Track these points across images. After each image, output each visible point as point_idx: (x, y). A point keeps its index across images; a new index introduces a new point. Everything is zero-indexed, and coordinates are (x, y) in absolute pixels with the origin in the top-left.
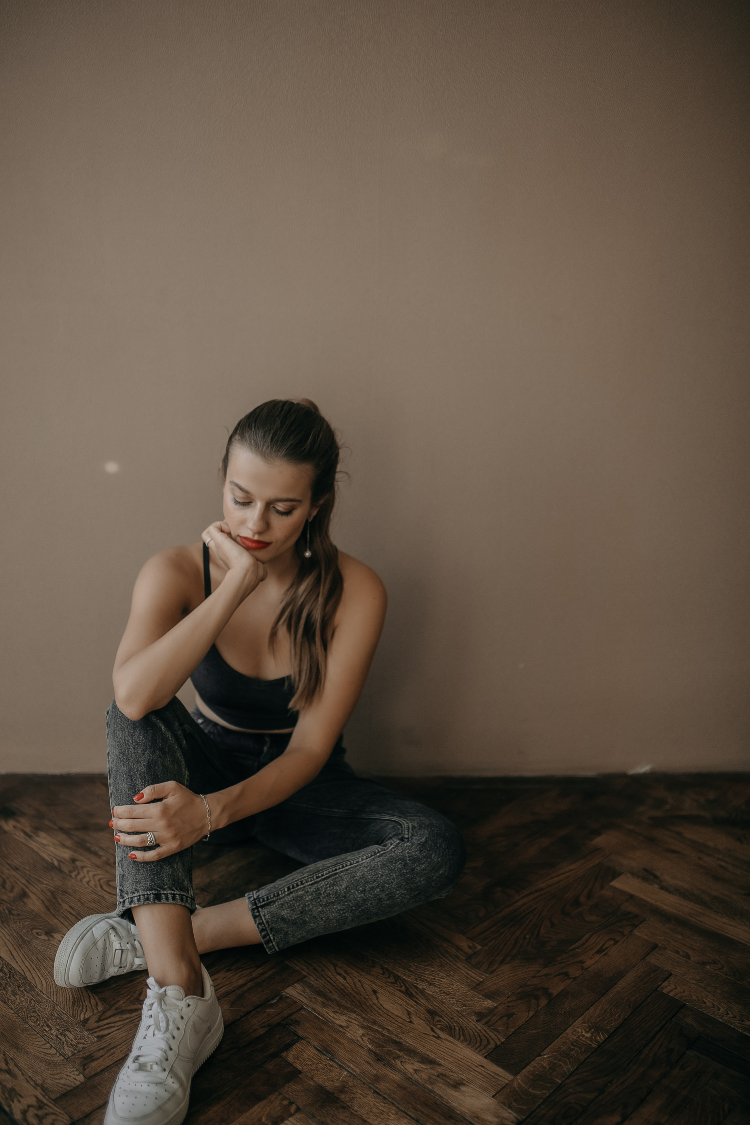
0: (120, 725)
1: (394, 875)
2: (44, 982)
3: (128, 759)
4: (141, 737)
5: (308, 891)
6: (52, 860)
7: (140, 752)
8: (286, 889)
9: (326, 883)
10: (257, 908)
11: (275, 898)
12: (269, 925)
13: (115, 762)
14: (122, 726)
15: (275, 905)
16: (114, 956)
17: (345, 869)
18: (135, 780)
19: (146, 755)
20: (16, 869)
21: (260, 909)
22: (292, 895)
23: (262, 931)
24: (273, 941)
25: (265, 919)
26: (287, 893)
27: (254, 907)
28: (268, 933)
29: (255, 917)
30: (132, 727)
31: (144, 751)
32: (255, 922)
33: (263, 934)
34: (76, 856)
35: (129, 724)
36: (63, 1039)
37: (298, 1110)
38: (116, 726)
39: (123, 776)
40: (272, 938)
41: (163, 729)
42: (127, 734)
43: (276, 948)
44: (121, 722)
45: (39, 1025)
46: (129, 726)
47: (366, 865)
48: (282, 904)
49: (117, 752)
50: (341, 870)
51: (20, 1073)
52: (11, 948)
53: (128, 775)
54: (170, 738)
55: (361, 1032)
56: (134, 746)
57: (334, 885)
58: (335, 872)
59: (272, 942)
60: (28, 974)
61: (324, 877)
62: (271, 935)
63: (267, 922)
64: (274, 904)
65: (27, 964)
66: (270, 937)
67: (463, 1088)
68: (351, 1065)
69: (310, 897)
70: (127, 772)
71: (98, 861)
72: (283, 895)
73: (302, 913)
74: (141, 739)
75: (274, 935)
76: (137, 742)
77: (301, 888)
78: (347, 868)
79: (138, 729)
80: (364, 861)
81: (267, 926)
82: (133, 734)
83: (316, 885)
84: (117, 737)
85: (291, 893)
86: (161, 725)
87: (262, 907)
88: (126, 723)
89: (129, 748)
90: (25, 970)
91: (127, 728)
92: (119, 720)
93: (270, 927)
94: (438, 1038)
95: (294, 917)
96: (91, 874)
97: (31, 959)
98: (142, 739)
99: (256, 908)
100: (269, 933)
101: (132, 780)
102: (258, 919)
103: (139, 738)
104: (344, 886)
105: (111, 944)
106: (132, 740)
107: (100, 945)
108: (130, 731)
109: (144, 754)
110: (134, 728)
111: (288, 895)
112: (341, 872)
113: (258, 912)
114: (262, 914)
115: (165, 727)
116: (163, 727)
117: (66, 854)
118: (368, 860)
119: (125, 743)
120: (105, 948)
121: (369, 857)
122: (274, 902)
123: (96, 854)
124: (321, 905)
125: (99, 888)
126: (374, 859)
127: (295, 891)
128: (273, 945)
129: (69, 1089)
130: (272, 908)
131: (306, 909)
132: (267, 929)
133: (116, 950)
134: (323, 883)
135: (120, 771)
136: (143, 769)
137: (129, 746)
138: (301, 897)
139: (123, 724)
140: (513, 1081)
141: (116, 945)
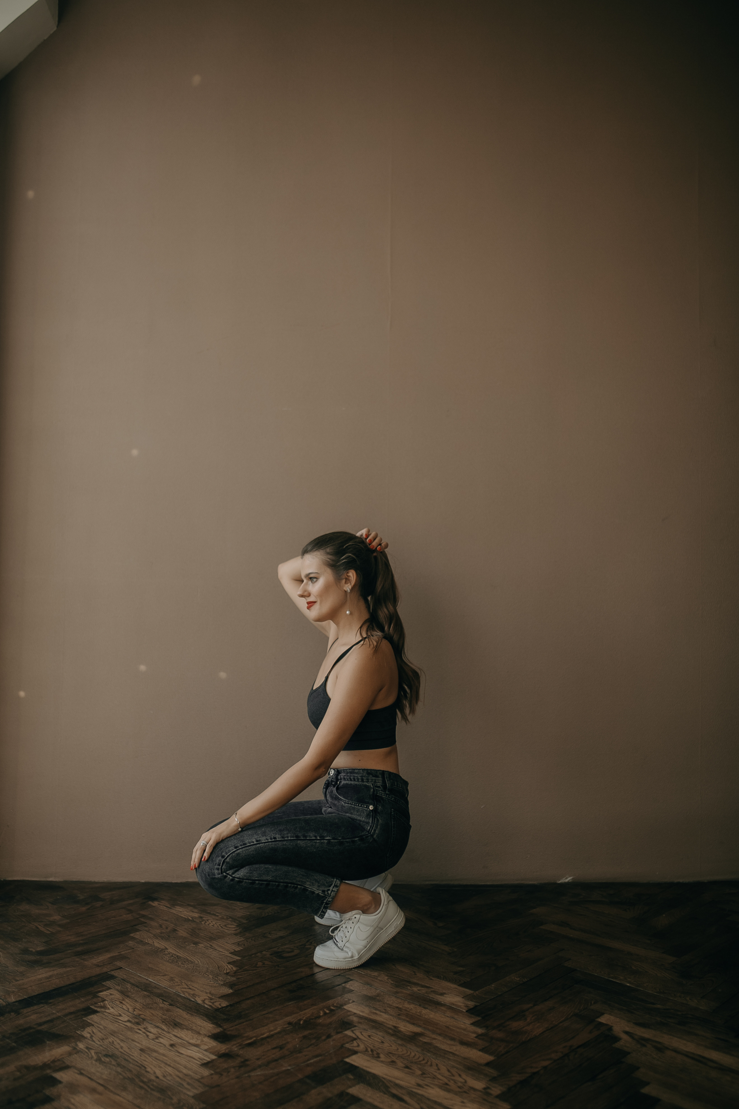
2: (199, 960)
6: (188, 917)
20: (166, 921)
34: (202, 915)
36: (217, 979)
37: (354, 1002)
45: (201, 974)
51: (197, 989)
52: (175, 949)
55: (387, 978)
60: (188, 958)
65: (186, 954)
67: (445, 995)
68: (382, 988)
71: (217, 918)
90: (187, 956)
94: (431, 979)
96: (214, 923)
97: (189, 953)
117: (196, 915)
123: (215, 915)
125: (220, 928)
129: (225, 994)
140: (474, 993)
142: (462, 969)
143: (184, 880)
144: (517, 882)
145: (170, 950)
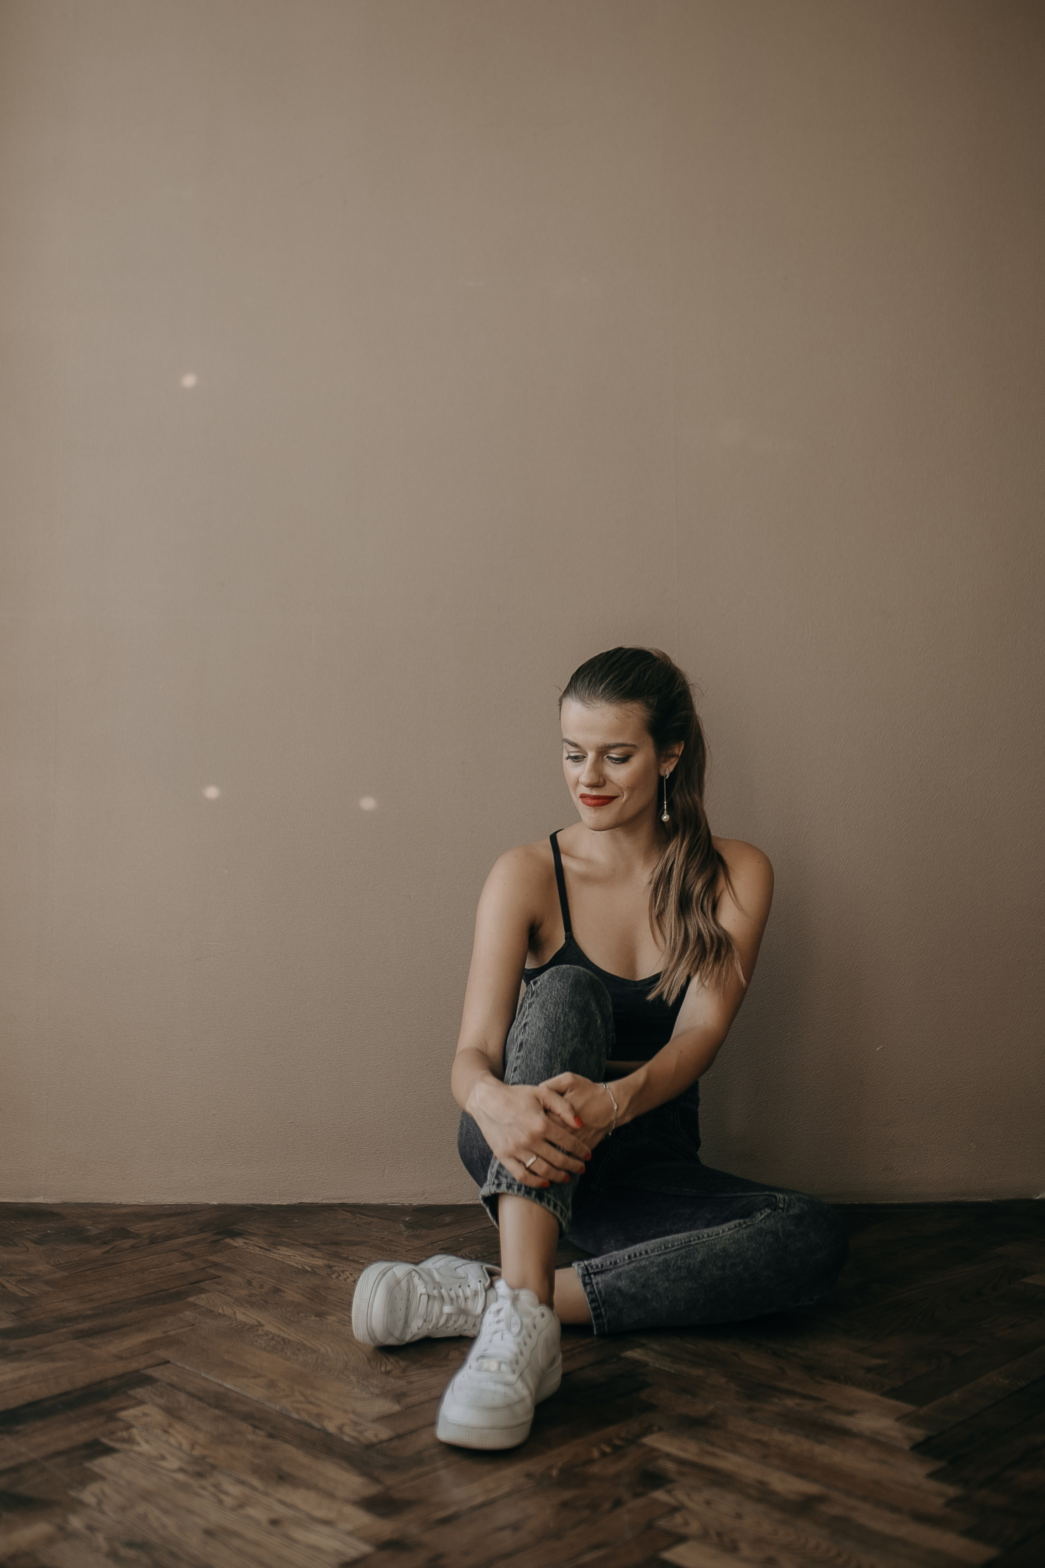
0: (555, 998)
1: (763, 1251)
3: (553, 1037)
4: (575, 1020)
5: (653, 1262)
6: (303, 1267)
7: (569, 1036)
8: (626, 1258)
9: (677, 1255)
10: (589, 1275)
11: (611, 1266)
12: (601, 1297)
13: (535, 1035)
14: (557, 1001)
15: (611, 1274)
16: (419, 1304)
17: (701, 1241)
18: (555, 1063)
19: (574, 1042)
20: (259, 1273)
21: (592, 1276)
22: (634, 1264)
23: (592, 1301)
24: (604, 1317)
25: (598, 1288)
26: (627, 1262)
27: (586, 1273)
28: (599, 1305)
29: (585, 1285)
30: (568, 1006)
31: (573, 1036)
32: (585, 1289)
33: (593, 1305)
35: (566, 1001)
36: (367, 1383)
37: (661, 1429)
38: (549, 997)
39: (541, 1053)
40: (603, 1313)
41: (599, 1023)
42: (560, 1010)
43: (606, 1328)
44: (557, 996)
45: (334, 1374)
46: (566, 1003)
47: (728, 1237)
48: (620, 1274)
49: (541, 1025)
50: (697, 1242)
51: (325, 1404)
52: (278, 1325)
53: (548, 1055)
54: (602, 1037)
56: (565, 1026)
57: (686, 1257)
58: (689, 1244)
59: (603, 1319)
60: (305, 1342)
61: (674, 1249)
62: (602, 1310)
63: (600, 1292)
64: (610, 1272)
65: (301, 1335)
66: (601, 1312)
67: (856, 1415)
68: (719, 1401)
69: (656, 1269)
70: (547, 1051)
72: (622, 1264)
73: (643, 1286)
74: (574, 1022)
75: (606, 1310)
76: (569, 1024)
77: (645, 1258)
78: (704, 1240)
79: (575, 1010)
80: (726, 1233)
81: (598, 1297)
82: (568, 1014)
83: (664, 1256)
84: (547, 1009)
85: (632, 1262)
86: (598, 1018)
87: (595, 1274)
88: (563, 999)
89: (558, 1026)
90: (302, 1339)
91: (563, 1004)
92: (556, 993)
93: (602, 1299)
94: (820, 1383)
95: (633, 1290)
98: (576, 1023)
99: (587, 1275)
100: (601, 1306)
101: (551, 1061)
102: (588, 1288)
103: (573, 1021)
104: (699, 1258)
105: (415, 1288)
106: (564, 1020)
107: (404, 1284)
108: (564, 1008)
109: (572, 1040)
110: (570, 1008)
111: (629, 1264)
112: (697, 1244)
113: (590, 1278)
114: (594, 1282)
115: (601, 1021)
116: (599, 1021)
117: (319, 1263)
118: (730, 1232)
119: (556, 1019)
120: (409, 1291)
121: (732, 1229)
122: (610, 1270)
124: (668, 1280)
126: (738, 1231)
127: (637, 1260)
128: (603, 1322)
129: (385, 1414)
130: (608, 1277)
131: (650, 1282)
132: (599, 1301)
133: (421, 1295)
134: (672, 1255)
135: (539, 1047)
136: (566, 1056)
137: (559, 1023)
138: (645, 1267)
139: (560, 999)
141: (421, 1289)
142: (879, 1361)
143: (294, 1201)
144: (951, 1199)
145: (268, 1328)
